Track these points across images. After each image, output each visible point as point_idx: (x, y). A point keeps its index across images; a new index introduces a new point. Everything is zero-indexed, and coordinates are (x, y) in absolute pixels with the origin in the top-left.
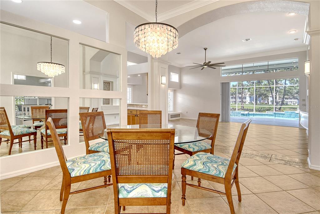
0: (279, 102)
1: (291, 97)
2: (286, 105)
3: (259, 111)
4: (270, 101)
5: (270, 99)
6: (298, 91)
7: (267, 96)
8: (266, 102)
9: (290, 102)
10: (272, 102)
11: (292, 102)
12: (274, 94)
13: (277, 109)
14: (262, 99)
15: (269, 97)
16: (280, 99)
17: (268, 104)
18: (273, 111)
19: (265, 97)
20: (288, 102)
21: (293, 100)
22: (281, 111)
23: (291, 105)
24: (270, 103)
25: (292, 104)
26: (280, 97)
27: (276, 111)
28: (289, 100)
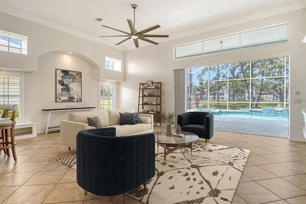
0: (256, 97)
1: (267, 92)
2: (262, 100)
3: (234, 108)
4: (246, 96)
5: (247, 95)
6: (274, 86)
7: (243, 92)
8: (243, 98)
9: (265, 97)
10: (249, 97)
11: (267, 97)
12: (250, 90)
13: (253, 106)
14: (240, 95)
15: (246, 93)
16: (256, 95)
17: (245, 99)
18: (249, 108)
19: (242, 93)
20: (263, 97)
21: (268, 96)
22: (257, 108)
23: (266, 100)
24: (247, 99)
25: (268, 100)
26: (256, 93)
27: (252, 108)
28: (264, 96)
